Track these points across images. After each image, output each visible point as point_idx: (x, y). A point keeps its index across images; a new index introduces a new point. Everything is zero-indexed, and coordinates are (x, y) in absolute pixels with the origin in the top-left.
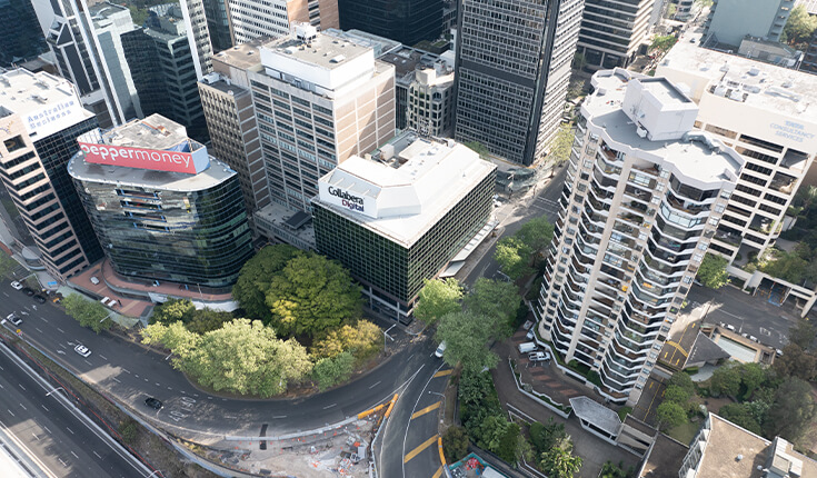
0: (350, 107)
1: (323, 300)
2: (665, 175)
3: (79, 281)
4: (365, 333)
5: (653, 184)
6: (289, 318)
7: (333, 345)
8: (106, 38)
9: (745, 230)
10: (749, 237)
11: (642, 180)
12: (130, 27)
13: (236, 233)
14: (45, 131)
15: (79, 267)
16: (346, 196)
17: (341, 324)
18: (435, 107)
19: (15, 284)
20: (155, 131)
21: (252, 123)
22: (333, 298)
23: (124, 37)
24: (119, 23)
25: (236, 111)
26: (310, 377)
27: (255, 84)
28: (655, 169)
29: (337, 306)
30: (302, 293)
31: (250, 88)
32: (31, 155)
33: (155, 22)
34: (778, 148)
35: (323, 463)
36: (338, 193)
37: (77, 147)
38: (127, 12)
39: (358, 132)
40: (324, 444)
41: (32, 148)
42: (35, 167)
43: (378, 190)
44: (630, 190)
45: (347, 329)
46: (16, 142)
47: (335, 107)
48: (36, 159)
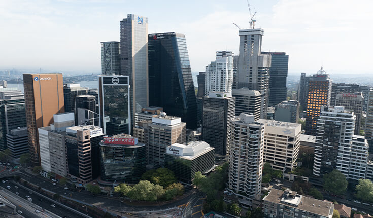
1: (168, 177)
2: (248, 128)
3: (89, 183)
4: (179, 186)
5: (246, 131)
6: (158, 181)
7: (171, 187)
9: (286, 163)
10: (287, 165)
12: (109, 121)
13: (142, 163)
14: (93, 136)
15: (89, 180)
16: (174, 150)
17: (173, 183)
20: (124, 136)
21: (147, 138)
22: (170, 176)
25: (144, 134)
26: (165, 195)
27: (149, 127)
28: (246, 127)
29: (171, 178)
30: (162, 175)
32: (89, 141)
34: (286, 137)
35: (169, 216)
36: (172, 150)
37: (102, 139)
39: (177, 138)
40: (169, 213)
41: (89, 140)
42: (89, 145)
43: (182, 148)
44: (242, 133)
45: (174, 184)
46: (87, 137)
47: (172, 129)
48: (89, 143)
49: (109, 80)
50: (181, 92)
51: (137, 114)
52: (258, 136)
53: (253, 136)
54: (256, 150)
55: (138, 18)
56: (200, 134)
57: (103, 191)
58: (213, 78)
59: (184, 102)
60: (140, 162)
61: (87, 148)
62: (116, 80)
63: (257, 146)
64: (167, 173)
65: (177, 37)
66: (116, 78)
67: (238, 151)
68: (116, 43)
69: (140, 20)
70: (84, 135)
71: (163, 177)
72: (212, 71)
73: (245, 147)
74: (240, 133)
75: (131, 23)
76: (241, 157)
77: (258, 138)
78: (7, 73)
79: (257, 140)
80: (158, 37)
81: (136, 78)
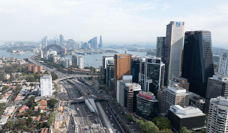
0: (179, 97)
1: (165, 124)
2: (218, 108)
3: (130, 114)
4: (170, 131)
5: (217, 110)
8: (147, 83)
11: (215, 109)
12: (151, 82)
13: (156, 111)
14: (135, 90)
15: (131, 112)
16: (174, 109)
18: (201, 106)
19: (121, 112)
20: (149, 93)
21: (164, 97)
23: (150, 83)
24: (150, 81)
25: (162, 95)
27: (166, 91)
29: (167, 125)
30: (162, 122)
31: (165, 92)
33: (156, 83)
36: (173, 108)
37: (138, 93)
38: (152, 80)
39: (180, 102)
41: (133, 91)
42: (132, 94)
43: (179, 109)
44: (214, 111)
45: (167, 129)
46: (131, 90)
47: (176, 96)
48: (133, 93)
49: (150, 61)
50: (201, 71)
51: (170, 81)
52: (224, 116)
53: (220, 115)
54: (222, 126)
55: (177, 23)
56: (204, 102)
57: (133, 119)
58: (224, 64)
59: (203, 78)
60: (154, 110)
61: (131, 96)
62: (154, 61)
63: (223, 124)
64: (166, 121)
65: (203, 33)
66: (154, 60)
67: (210, 122)
68: (164, 38)
69: (178, 24)
70: (130, 89)
71: (162, 123)
72: (224, 59)
73: (215, 122)
74: (213, 110)
75: (171, 26)
76: (212, 127)
77: (224, 117)
78: (132, 45)
79: (223, 119)
80: (191, 34)
81: (172, 59)
